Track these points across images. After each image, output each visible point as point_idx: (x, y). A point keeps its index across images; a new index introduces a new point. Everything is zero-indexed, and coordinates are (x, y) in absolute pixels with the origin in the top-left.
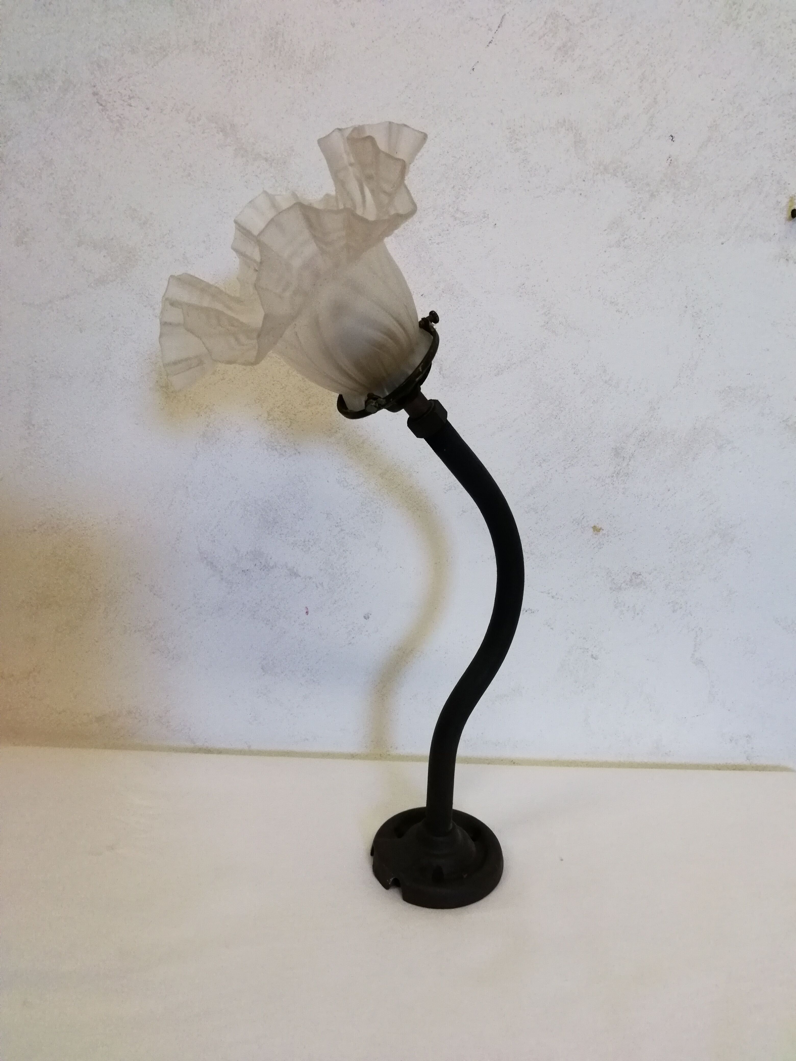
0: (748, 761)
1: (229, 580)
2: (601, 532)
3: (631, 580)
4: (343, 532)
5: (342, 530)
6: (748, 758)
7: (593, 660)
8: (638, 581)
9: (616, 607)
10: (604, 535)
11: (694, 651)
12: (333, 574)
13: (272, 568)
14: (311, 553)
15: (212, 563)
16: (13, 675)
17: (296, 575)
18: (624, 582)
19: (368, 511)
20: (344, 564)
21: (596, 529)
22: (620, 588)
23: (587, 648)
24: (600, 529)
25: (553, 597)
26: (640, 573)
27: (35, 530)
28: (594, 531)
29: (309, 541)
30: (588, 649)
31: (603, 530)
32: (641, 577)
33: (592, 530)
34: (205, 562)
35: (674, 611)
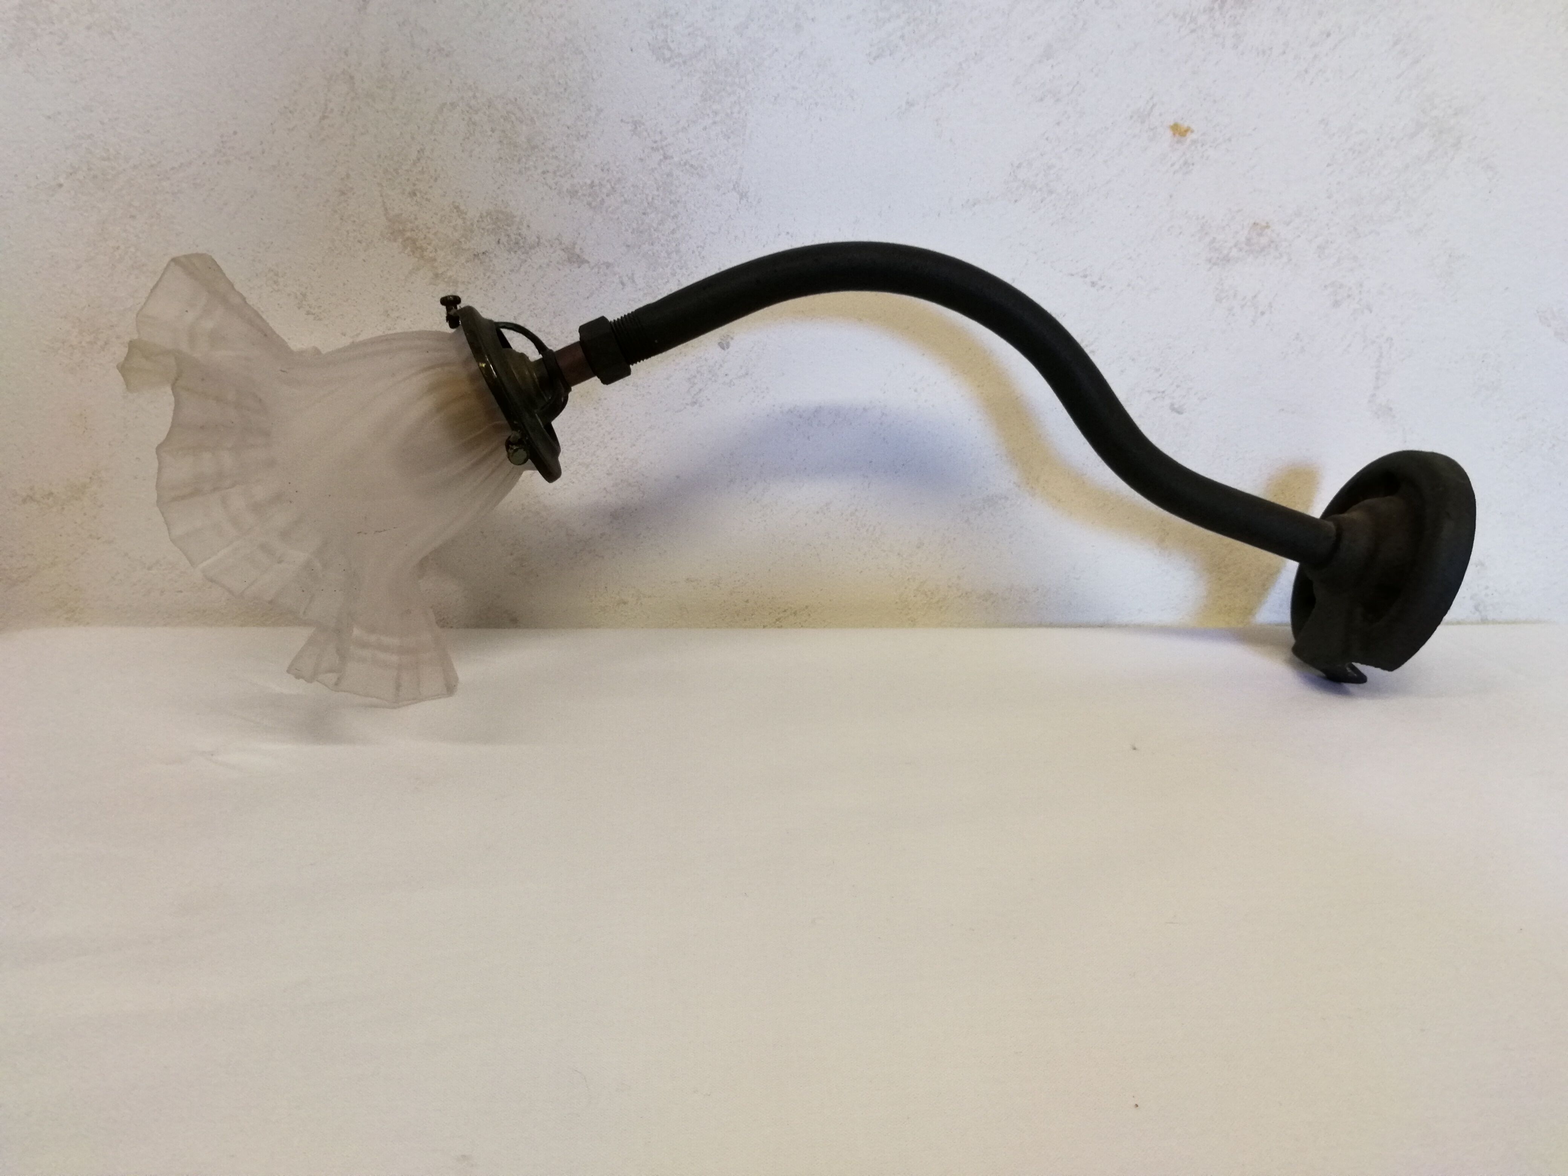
0: (1477, 614)
1: (450, 277)
2: (1190, 137)
3: (1248, 241)
4: (668, 161)
5: (666, 157)
6: (1476, 608)
7: (1175, 414)
8: (1264, 240)
9: (1219, 300)
10: (1194, 142)
11: (1377, 388)
12: (654, 254)
13: (532, 247)
14: (607, 211)
15: (414, 241)
16: (51, 494)
17: (579, 260)
18: (1235, 246)
19: (716, 113)
20: (673, 232)
21: (1179, 131)
22: (1227, 259)
23: (1162, 389)
24: (1188, 130)
25: (1093, 284)
26: (1267, 223)
27: (61, 185)
28: (1174, 134)
29: (601, 185)
30: (1163, 392)
31: (1192, 132)
32: (1268, 231)
33: (1169, 133)
34: (400, 240)
35: (1336, 304)
